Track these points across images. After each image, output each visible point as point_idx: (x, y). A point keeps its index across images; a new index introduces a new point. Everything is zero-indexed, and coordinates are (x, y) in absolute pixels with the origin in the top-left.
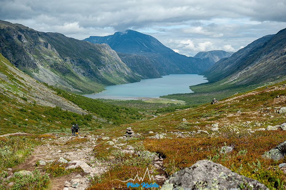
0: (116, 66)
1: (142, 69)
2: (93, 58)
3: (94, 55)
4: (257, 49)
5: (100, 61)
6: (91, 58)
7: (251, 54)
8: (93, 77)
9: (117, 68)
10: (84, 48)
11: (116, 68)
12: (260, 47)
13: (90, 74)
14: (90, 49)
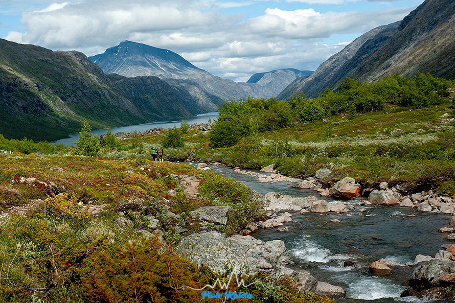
0: (100, 92)
1: (157, 102)
2: (49, 77)
3: (51, 71)
4: (375, 44)
5: (66, 83)
6: (43, 78)
7: (364, 53)
8: (46, 116)
9: (102, 97)
10: (28, 58)
11: (100, 96)
12: (381, 38)
13: (39, 108)
14: (43, 61)
